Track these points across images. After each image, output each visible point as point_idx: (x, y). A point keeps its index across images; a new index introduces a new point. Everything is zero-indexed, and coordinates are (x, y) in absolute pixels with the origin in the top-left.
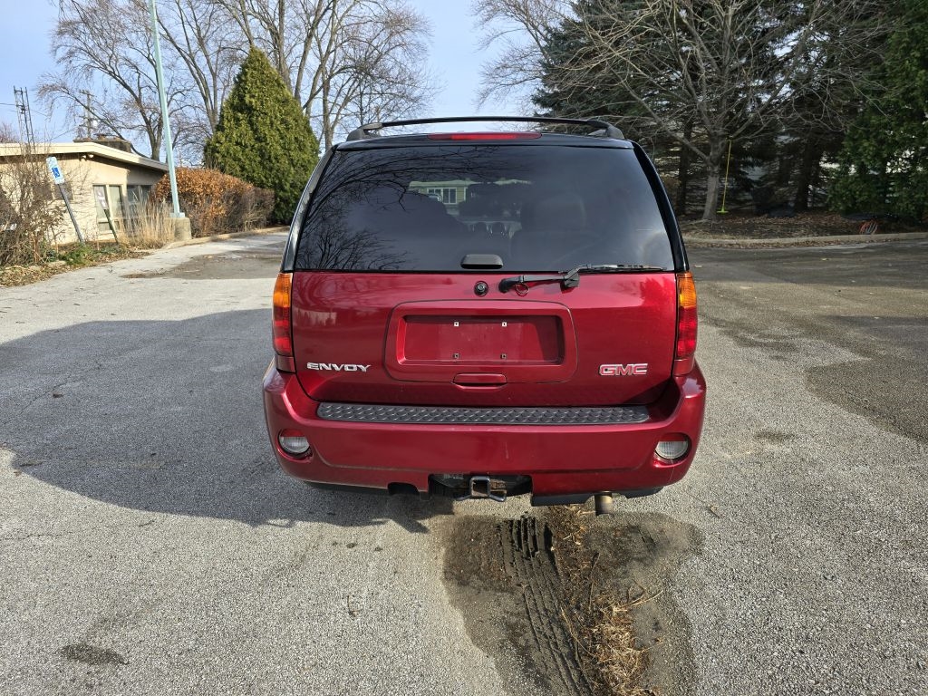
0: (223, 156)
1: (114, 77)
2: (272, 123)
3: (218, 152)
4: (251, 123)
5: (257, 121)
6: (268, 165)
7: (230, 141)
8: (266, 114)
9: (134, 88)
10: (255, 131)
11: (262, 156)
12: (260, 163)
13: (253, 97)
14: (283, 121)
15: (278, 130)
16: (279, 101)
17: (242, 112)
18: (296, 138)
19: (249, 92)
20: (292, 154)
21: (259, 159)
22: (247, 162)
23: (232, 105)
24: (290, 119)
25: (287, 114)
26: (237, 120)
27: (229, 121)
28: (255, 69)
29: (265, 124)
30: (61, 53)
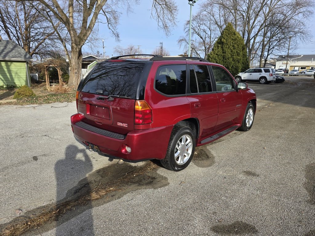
0: (211, 58)
1: (199, 35)
2: (229, 47)
3: (210, 57)
4: (222, 47)
5: (224, 47)
6: (225, 61)
7: (214, 54)
8: (228, 44)
9: (204, 38)
10: (223, 50)
11: (224, 58)
12: (223, 60)
13: (224, 39)
14: (233, 46)
15: (231, 49)
16: (233, 40)
17: (220, 44)
18: (237, 52)
19: (224, 37)
20: (234, 57)
21: (222, 59)
22: (219, 60)
23: (218, 42)
24: (236, 46)
25: (235, 43)
26: (218, 47)
27: (216, 47)
28: (227, 30)
29: (226, 47)
30: (186, 30)
